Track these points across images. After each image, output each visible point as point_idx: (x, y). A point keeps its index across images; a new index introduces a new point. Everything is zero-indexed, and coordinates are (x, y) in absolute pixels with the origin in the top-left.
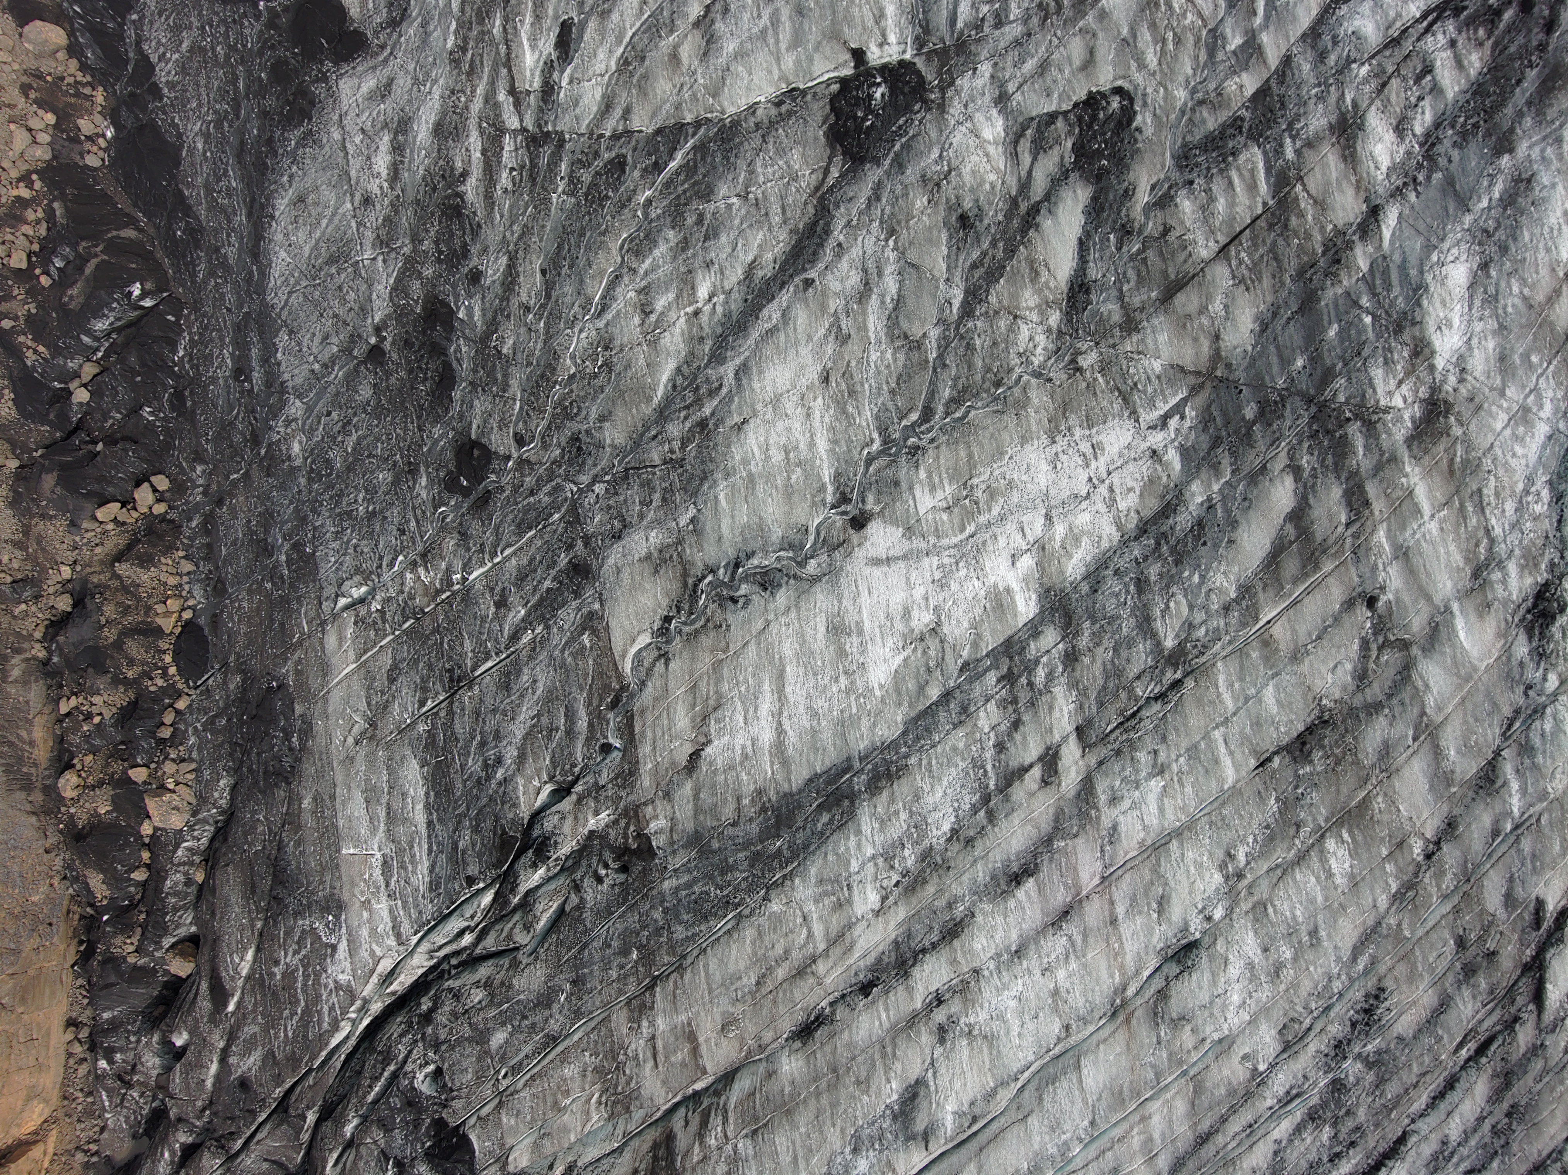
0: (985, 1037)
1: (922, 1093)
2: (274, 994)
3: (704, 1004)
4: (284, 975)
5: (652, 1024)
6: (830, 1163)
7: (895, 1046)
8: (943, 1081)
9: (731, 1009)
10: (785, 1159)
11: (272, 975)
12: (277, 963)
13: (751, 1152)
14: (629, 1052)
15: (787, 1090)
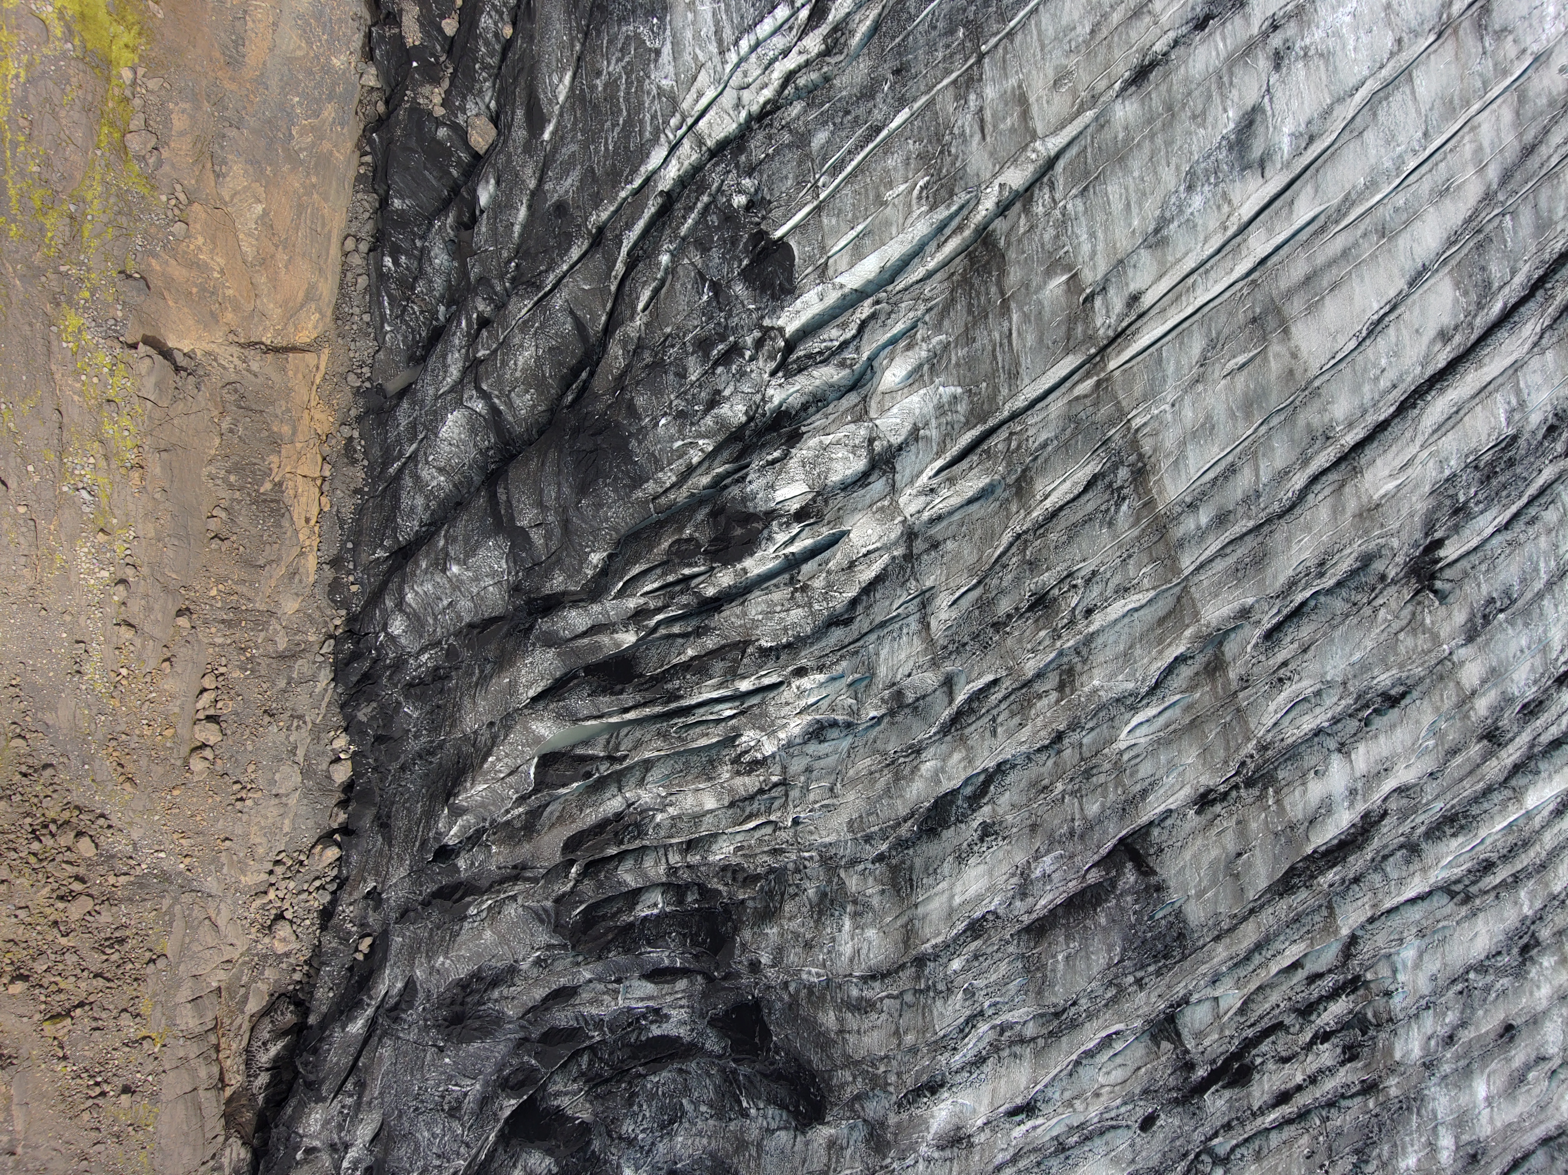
0: (1322, 55)
1: (1259, 118)
2: (596, 107)
3: (1035, 63)
4: (606, 86)
5: (980, 96)
6: (1164, 206)
7: (1231, 74)
8: (1280, 103)
9: (1064, 62)
10: (1117, 206)
11: (593, 88)
12: (599, 74)
13: (1081, 208)
14: (956, 131)
15: (1121, 136)
